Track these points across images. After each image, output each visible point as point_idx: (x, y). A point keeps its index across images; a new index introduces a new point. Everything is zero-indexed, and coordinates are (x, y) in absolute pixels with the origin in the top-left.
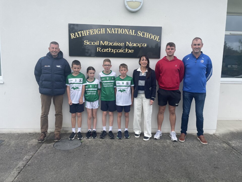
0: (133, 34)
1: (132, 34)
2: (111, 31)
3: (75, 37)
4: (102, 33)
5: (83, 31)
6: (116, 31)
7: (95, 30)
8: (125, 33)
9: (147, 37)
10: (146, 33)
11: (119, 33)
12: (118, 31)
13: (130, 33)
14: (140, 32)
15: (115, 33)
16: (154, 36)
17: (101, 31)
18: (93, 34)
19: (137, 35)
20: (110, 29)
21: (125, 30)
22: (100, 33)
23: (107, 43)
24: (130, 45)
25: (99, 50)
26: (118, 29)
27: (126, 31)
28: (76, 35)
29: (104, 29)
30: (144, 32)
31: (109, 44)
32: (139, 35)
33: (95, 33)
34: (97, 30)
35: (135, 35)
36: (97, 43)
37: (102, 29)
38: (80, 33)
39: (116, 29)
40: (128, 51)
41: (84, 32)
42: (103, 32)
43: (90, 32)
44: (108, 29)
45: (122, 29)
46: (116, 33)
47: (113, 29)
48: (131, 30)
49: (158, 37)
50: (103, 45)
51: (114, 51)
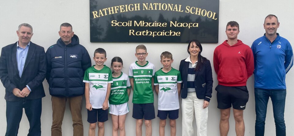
0: (180, 11)
1: (178, 10)
2: (148, 6)
3: (98, 16)
4: (136, 10)
5: (109, 8)
6: (156, 6)
7: (126, 6)
8: (168, 10)
9: (199, 14)
10: (197, 9)
11: (160, 9)
12: (158, 7)
13: (175, 10)
14: (189, 7)
15: (154, 10)
16: (209, 12)
17: (134, 7)
18: (124, 11)
19: (184, 11)
20: (147, 4)
21: (168, 5)
22: (133, 10)
23: (143, 23)
24: (175, 25)
25: (132, 33)
26: (159, 4)
27: (170, 6)
28: (100, 13)
29: (139, 4)
30: (195, 8)
31: (145, 24)
32: (188, 11)
33: (127, 11)
34: (129, 6)
35: (182, 11)
36: (129, 23)
37: (136, 5)
38: (105, 11)
39: (155, 4)
40: (173, 34)
41: (111, 9)
42: (137, 8)
43: (119, 9)
44: (144, 4)
45: (163, 4)
46: (156, 9)
47: (151, 4)
48: (176, 5)
49: (215, 13)
50: (138, 26)
51: (154, 34)
